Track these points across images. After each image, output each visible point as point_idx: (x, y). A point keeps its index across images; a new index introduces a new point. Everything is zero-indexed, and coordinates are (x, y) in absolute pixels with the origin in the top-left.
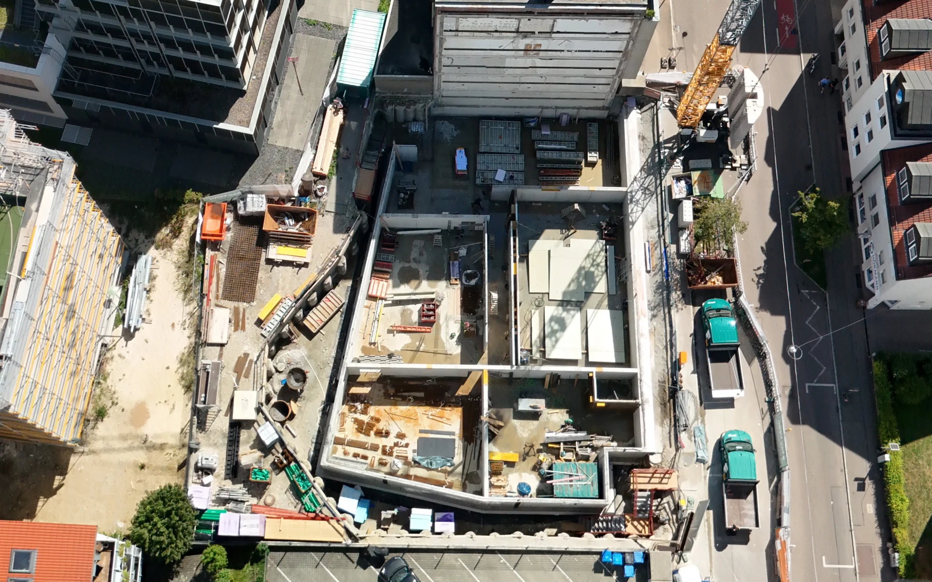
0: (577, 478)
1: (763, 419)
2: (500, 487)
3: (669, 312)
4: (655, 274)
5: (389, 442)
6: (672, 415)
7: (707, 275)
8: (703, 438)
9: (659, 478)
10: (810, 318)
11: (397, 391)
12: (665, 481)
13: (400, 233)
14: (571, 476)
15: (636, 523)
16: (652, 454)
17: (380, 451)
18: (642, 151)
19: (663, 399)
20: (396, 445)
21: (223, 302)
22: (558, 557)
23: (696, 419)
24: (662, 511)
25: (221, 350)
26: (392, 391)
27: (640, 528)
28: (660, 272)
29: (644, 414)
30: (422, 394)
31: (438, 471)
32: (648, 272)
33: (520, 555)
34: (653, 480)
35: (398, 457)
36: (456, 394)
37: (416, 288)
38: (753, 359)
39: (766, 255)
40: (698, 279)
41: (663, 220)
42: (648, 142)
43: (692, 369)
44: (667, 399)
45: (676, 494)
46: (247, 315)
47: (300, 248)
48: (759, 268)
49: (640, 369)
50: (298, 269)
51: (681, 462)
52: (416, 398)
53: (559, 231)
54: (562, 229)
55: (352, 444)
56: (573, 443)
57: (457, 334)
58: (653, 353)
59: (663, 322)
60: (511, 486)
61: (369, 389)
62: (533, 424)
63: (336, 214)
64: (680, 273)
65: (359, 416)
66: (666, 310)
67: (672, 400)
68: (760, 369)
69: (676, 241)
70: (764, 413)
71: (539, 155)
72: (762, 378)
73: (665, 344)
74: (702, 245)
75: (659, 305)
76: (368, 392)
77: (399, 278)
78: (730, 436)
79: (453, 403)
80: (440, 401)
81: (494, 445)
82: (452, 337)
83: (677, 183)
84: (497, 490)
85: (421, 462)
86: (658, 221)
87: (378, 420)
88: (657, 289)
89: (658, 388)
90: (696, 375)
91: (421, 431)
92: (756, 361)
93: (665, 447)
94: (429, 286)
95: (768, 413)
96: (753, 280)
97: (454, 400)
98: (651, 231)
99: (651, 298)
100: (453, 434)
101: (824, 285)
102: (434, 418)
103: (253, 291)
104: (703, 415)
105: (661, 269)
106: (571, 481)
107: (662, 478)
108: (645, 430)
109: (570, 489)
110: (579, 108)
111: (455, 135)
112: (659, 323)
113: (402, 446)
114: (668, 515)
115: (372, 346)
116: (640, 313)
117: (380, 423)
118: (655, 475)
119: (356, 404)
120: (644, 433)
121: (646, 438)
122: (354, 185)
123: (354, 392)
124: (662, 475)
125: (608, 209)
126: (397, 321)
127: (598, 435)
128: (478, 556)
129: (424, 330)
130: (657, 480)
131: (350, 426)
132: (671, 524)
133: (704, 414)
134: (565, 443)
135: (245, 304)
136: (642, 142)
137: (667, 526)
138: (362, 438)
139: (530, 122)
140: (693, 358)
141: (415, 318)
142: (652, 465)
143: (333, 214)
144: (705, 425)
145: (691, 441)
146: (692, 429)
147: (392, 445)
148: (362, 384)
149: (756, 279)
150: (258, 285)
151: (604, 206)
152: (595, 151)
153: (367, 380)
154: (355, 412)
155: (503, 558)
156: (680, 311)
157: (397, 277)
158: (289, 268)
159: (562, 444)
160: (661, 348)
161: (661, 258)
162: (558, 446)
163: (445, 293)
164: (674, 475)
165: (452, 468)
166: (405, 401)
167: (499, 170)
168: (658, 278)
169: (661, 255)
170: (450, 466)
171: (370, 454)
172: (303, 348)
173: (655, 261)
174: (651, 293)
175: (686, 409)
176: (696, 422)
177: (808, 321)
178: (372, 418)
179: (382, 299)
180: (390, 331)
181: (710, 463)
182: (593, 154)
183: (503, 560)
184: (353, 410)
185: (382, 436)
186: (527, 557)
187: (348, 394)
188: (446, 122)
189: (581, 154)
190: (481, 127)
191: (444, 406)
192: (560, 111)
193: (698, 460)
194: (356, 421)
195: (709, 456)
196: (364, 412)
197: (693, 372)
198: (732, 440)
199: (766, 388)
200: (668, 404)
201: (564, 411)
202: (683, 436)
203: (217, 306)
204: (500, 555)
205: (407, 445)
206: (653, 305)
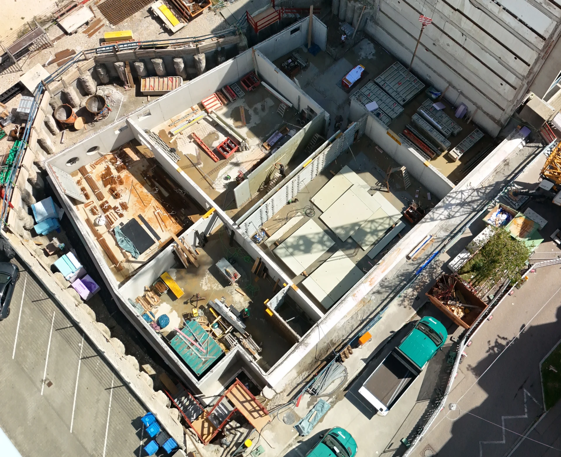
0: (199, 347)
1: (384, 452)
2: (149, 303)
3: (392, 299)
4: (413, 264)
5: (113, 202)
6: (314, 373)
7: (452, 300)
8: (320, 415)
9: (254, 408)
10: (510, 417)
11: (153, 177)
12: (255, 414)
13: (263, 83)
14: (196, 340)
15: (206, 425)
16: (270, 387)
17: (101, 202)
18: (497, 172)
19: (320, 355)
20: (115, 208)
21: (95, 8)
22: (120, 383)
23: (330, 395)
24: (232, 436)
25: (62, 36)
26: (150, 174)
27: (206, 431)
28: (416, 266)
29: (294, 351)
30: (166, 194)
31: (122, 252)
32: (408, 258)
33: (96, 354)
34: (247, 405)
35: (107, 217)
36: (189, 217)
37: (237, 127)
38: (425, 399)
39: (522, 334)
40: (440, 295)
41: (460, 231)
42: (508, 169)
43: (367, 357)
44: (323, 358)
45: (254, 434)
46: (101, 30)
47: (177, 18)
48: (504, 338)
49: (326, 317)
50: (163, 31)
51: (283, 413)
52: (160, 192)
53: (377, 181)
54: (380, 181)
55: (89, 181)
56: (229, 325)
57: (232, 180)
58: (349, 317)
59: (380, 302)
60: (157, 311)
61: (138, 159)
62: (217, 286)
63: (226, 21)
64: (432, 280)
65: (112, 168)
66: (391, 296)
67: (325, 362)
68: (424, 412)
69: (453, 253)
70: (391, 448)
71: (415, 117)
72: (418, 420)
73: (364, 318)
74: (472, 277)
75: (390, 287)
76: (135, 160)
77: (233, 111)
78: (340, 433)
79: (180, 219)
80: (173, 210)
81: (176, 273)
82: (226, 178)
83: (500, 212)
84: (145, 304)
85: (117, 235)
86: (455, 229)
87: (121, 183)
88: (402, 275)
89: (326, 344)
90: (365, 364)
91: (140, 217)
92: (425, 404)
93: (284, 391)
94: (247, 134)
95: (394, 452)
96: (489, 342)
97: (183, 218)
98: (442, 232)
99: (390, 277)
100: (158, 238)
101: (551, 404)
102: (157, 216)
103: (121, 19)
104: (338, 399)
105: (420, 264)
106: (192, 344)
107: (256, 411)
108: (282, 363)
109: (185, 349)
110: (479, 107)
111: (369, 58)
112: (376, 300)
113: (117, 213)
114: (231, 442)
115: (169, 136)
116: (369, 279)
117: (121, 186)
118: (252, 403)
119: (118, 159)
120: (279, 365)
121: (276, 370)
122: (256, 13)
123: (126, 152)
124: (258, 408)
125: (429, 198)
126: (202, 135)
127: (253, 338)
128: (69, 324)
129: (213, 156)
130: (250, 408)
131: (101, 168)
132: (226, 452)
133: (341, 399)
134: (223, 319)
135: (108, 22)
136: (503, 166)
137: (222, 449)
138: (99, 184)
139: (433, 93)
140: (376, 349)
141: (216, 144)
142: (261, 394)
143: (223, 19)
144: (332, 407)
145: (308, 407)
146: (319, 399)
147: (113, 206)
148: (137, 152)
149: (493, 344)
150: (128, 19)
151: (429, 194)
152: (461, 151)
153: (143, 153)
154: (113, 164)
155: (82, 343)
156: (402, 306)
157: (232, 110)
158: (158, 26)
159: (220, 317)
160: (359, 318)
161: (428, 256)
162: (216, 316)
163: (252, 147)
164: (267, 418)
165: (133, 259)
166: (151, 188)
167: (374, 102)
168: (411, 268)
169: (431, 253)
170: (132, 256)
171: (93, 197)
172: (127, 96)
173: (422, 255)
174: (395, 273)
175: (329, 380)
176: (327, 398)
177: (506, 417)
178: (119, 177)
179: (206, 111)
180: (190, 137)
181: (305, 439)
182: (458, 152)
183: (81, 345)
184: (113, 161)
185: (112, 195)
186: (98, 361)
187: (121, 149)
188: (372, 45)
189: (448, 144)
190: (392, 65)
191: (172, 216)
192: (462, 99)
193: (297, 427)
194: (108, 169)
195: (310, 433)
196: (119, 169)
197: (364, 360)
198: (338, 438)
199: (413, 432)
200: (319, 363)
201: (248, 299)
202: (306, 398)
203: (90, 8)
204: (83, 339)
205: (121, 216)
206: (386, 284)
